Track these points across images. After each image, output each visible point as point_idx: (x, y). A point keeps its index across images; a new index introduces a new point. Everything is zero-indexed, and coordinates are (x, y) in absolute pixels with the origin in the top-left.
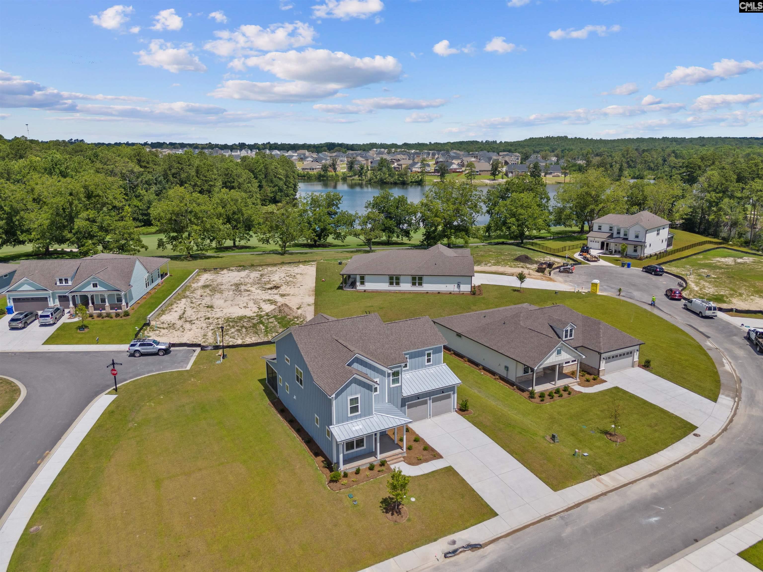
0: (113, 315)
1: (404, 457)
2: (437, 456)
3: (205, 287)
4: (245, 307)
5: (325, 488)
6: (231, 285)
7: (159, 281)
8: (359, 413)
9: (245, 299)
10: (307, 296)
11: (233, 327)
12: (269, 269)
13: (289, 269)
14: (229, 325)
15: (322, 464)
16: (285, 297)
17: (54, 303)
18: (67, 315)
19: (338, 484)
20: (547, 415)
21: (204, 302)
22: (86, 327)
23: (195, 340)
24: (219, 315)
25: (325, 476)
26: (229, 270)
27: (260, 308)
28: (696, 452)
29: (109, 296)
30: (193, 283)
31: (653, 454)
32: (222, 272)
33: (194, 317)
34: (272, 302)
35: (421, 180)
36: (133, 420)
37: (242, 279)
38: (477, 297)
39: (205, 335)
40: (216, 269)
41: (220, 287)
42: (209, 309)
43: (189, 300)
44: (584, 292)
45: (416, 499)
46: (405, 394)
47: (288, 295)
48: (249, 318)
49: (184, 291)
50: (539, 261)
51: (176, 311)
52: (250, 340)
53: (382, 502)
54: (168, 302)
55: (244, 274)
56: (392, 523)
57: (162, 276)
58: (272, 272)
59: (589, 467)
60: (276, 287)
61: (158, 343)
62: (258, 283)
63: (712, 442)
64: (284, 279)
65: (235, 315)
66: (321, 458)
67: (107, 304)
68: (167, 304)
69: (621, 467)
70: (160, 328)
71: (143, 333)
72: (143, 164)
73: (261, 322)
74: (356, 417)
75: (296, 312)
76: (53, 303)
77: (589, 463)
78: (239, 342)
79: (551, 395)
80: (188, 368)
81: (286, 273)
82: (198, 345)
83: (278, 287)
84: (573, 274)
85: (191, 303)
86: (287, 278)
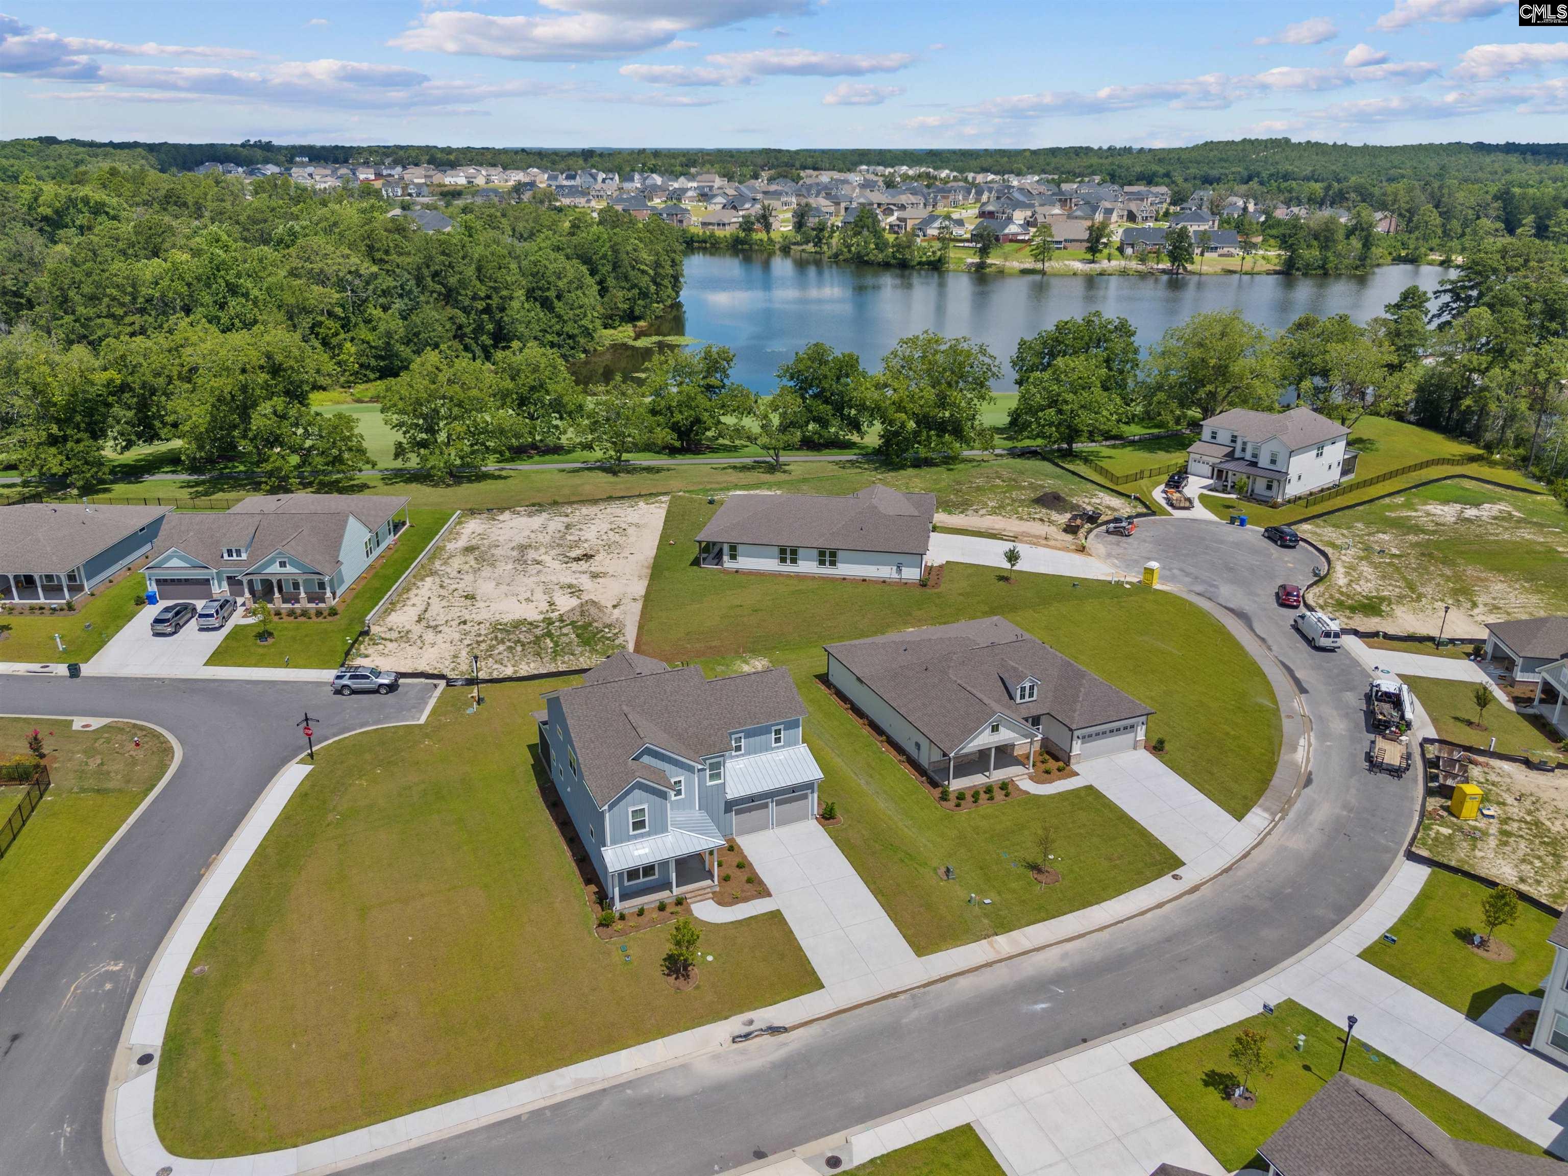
0: (313, 612)
1: (714, 893)
2: (764, 892)
3: (469, 550)
4: (528, 600)
5: (590, 933)
6: (513, 549)
7: (390, 539)
8: (647, 829)
9: (531, 581)
10: (636, 579)
11: (502, 642)
12: (584, 510)
13: (618, 511)
14: (496, 637)
15: (594, 897)
16: (599, 580)
17: (220, 587)
18: (240, 610)
19: (609, 930)
20: (956, 832)
21: (461, 585)
22: (270, 634)
23: (439, 665)
24: (483, 615)
25: (594, 914)
26: (514, 513)
27: (551, 604)
28: (1160, 906)
29: (305, 581)
30: (449, 541)
31: (1091, 905)
32: (501, 518)
33: (441, 620)
34: (574, 590)
35: (940, 260)
36: (335, 807)
37: (533, 536)
38: (928, 591)
39: (455, 657)
40: (492, 510)
41: (493, 551)
42: (469, 602)
43: (437, 580)
44: (1127, 583)
45: (715, 958)
46: (729, 797)
47: (605, 574)
48: (531, 624)
49: (432, 558)
50: (1079, 506)
51: (414, 605)
52: (526, 668)
53: (665, 960)
54: (404, 585)
55: (537, 521)
56: (673, 991)
57: (397, 527)
58: (588, 520)
59: (986, 921)
60: (587, 557)
61: (378, 674)
62: (558, 545)
63: (1195, 889)
64: (605, 537)
65: (507, 618)
66: (593, 888)
67: (303, 595)
68: (400, 590)
69: (1034, 923)
70: (386, 639)
71: (358, 650)
72: (378, 255)
73: (549, 634)
74: (642, 836)
75: (611, 614)
76: (220, 589)
77: (986, 916)
78: (509, 671)
79: (976, 796)
80: (422, 721)
81: (611, 523)
82: (442, 677)
83: (592, 556)
84: (1130, 540)
85: (441, 586)
86: (611, 533)
